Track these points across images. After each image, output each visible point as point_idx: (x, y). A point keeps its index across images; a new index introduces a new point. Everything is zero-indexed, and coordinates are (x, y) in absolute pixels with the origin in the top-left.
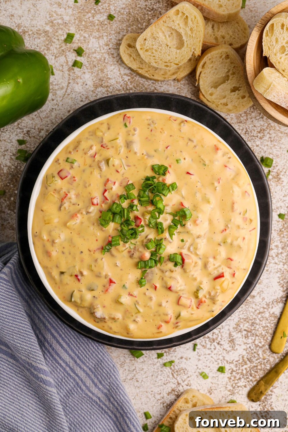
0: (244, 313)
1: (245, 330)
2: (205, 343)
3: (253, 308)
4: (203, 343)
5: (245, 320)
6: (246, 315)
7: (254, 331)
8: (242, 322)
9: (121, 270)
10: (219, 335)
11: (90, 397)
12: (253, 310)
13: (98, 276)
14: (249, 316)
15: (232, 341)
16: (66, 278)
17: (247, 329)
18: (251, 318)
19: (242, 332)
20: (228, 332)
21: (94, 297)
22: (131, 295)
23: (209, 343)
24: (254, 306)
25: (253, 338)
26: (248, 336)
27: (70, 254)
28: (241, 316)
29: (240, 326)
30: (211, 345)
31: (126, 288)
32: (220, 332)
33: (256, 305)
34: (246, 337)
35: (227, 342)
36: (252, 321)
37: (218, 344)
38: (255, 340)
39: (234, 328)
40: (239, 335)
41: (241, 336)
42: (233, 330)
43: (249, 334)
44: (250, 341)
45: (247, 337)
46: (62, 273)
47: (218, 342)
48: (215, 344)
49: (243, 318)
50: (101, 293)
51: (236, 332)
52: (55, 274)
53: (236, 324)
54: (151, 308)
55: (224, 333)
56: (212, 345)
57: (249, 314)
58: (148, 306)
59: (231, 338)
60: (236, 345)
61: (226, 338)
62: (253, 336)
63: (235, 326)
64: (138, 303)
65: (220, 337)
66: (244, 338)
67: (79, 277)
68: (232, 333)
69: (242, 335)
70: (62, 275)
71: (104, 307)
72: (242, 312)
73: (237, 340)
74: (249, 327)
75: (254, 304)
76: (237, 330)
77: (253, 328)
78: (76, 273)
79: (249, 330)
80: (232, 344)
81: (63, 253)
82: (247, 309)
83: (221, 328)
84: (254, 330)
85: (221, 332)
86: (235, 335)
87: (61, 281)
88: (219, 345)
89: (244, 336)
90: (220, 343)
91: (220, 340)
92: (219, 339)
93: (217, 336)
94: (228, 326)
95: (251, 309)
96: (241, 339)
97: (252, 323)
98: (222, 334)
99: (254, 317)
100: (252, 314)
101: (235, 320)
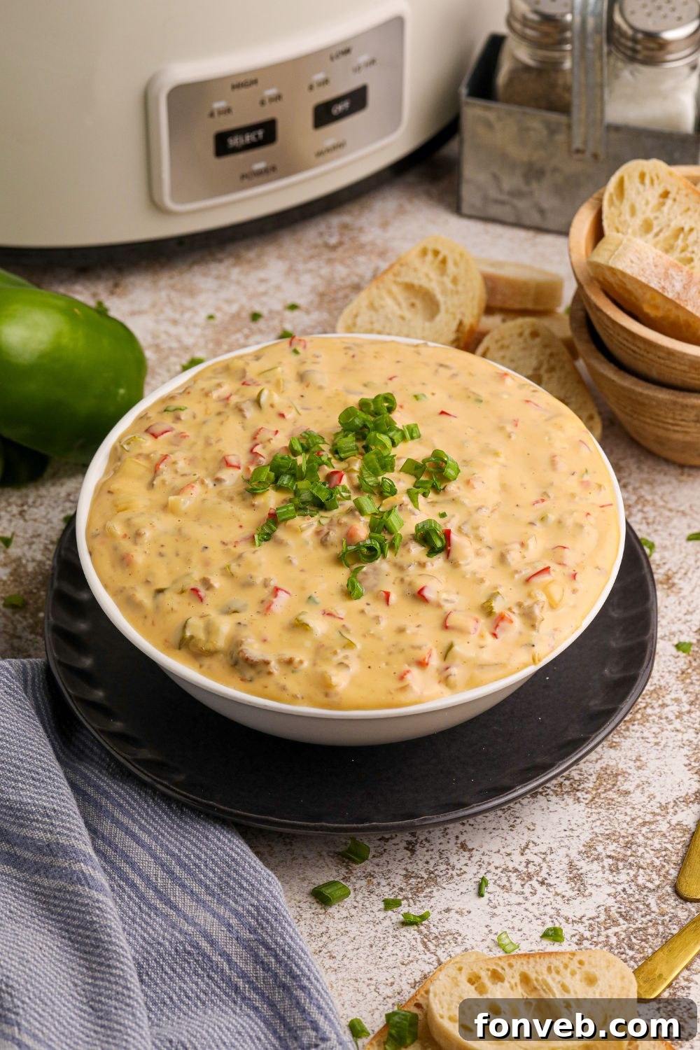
0: (605, 823)
1: (609, 857)
2: (508, 881)
3: (626, 814)
4: (504, 882)
5: (608, 837)
6: (609, 827)
7: (631, 859)
8: (601, 841)
9: (302, 571)
10: (544, 865)
11: (204, 955)
12: (628, 819)
13: (247, 584)
14: (618, 830)
15: (577, 878)
16: (170, 599)
17: (613, 854)
18: (623, 833)
19: (602, 861)
20: (566, 861)
21: (239, 623)
22: (330, 614)
23: (519, 882)
24: (629, 811)
25: (632, 873)
26: (618, 869)
27: (177, 555)
28: (596, 830)
29: (595, 849)
30: (522, 885)
31: (316, 603)
32: (544, 859)
33: (633, 808)
34: (612, 871)
35: (565, 880)
36: (627, 839)
37: (542, 883)
38: (636, 876)
39: (579, 853)
40: (595, 866)
41: (600, 868)
42: (579, 857)
43: (621, 865)
44: (623, 877)
45: (614, 870)
46: (160, 591)
47: (540, 879)
48: (534, 883)
49: (601, 834)
50: (256, 616)
51: (587, 860)
52: (143, 596)
53: (584, 846)
54: (380, 639)
55: (556, 862)
56: (527, 885)
57: (617, 825)
58: (373, 635)
59: (575, 872)
60: (589, 886)
61: (562, 872)
62: (631, 868)
63: (583, 849)
64: (348, 630)
65: (545, 870)
66: (608, 872)
67: (203, 592)
68: (576, 863)
69: (603, 867)
70: (161, 596)
71: (265, 641)
72: (598, 823)
73: (590, 875)
74: (619, 850)
75: (628, 807)
76: (588, 857)
77: (629, 853)
78: (193, 586)
79: (621, 856)
80: (579, 883)
81: (161, 555)
82: (611, 817)
83: (548, 852)
84: (632, 855)
85: (547, 859)
86: (584, 865)
87: (157, 608)
88: (544, 886)
89: (607, 867)
90: (546, 882)
91: (547, 876)
92: (543, 874)
93: (538, 868)
94: (566, 849)
95: (622, 817)
96: (600, 874)
97: (627, 843)
98: (550, 864)
99: (631, 831)
100: (625, 825)
101: (581, 837)
